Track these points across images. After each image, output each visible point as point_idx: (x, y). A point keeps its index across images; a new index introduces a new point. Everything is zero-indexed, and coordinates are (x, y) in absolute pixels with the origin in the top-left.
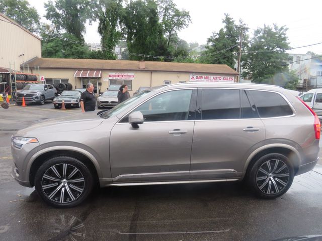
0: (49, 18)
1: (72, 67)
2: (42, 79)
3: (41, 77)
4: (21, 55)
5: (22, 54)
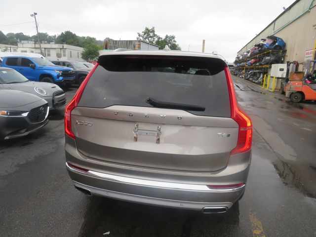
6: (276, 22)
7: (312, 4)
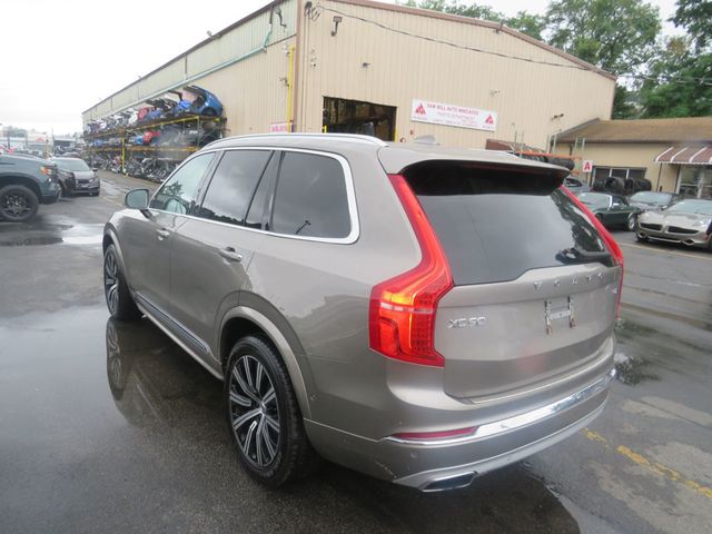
0: (681, 22)
1: (661, 139)
2: (587, 167)
3: (585, 163)
4: (556, 117)
5: (559, 114)
6: (190, 57)
7: (268, 40)
